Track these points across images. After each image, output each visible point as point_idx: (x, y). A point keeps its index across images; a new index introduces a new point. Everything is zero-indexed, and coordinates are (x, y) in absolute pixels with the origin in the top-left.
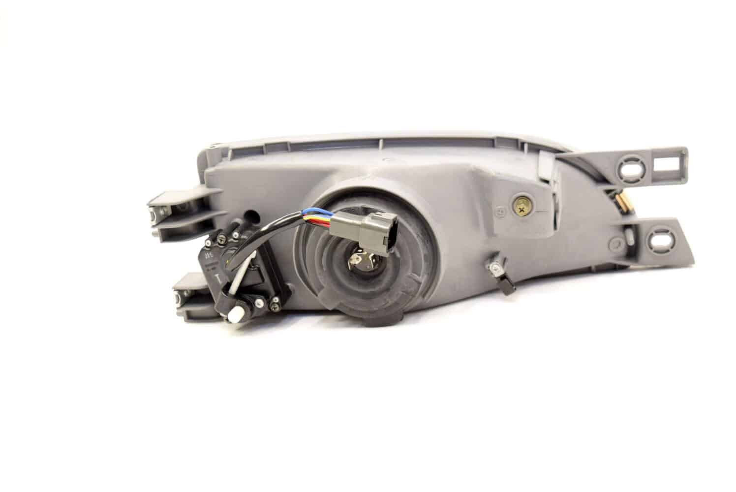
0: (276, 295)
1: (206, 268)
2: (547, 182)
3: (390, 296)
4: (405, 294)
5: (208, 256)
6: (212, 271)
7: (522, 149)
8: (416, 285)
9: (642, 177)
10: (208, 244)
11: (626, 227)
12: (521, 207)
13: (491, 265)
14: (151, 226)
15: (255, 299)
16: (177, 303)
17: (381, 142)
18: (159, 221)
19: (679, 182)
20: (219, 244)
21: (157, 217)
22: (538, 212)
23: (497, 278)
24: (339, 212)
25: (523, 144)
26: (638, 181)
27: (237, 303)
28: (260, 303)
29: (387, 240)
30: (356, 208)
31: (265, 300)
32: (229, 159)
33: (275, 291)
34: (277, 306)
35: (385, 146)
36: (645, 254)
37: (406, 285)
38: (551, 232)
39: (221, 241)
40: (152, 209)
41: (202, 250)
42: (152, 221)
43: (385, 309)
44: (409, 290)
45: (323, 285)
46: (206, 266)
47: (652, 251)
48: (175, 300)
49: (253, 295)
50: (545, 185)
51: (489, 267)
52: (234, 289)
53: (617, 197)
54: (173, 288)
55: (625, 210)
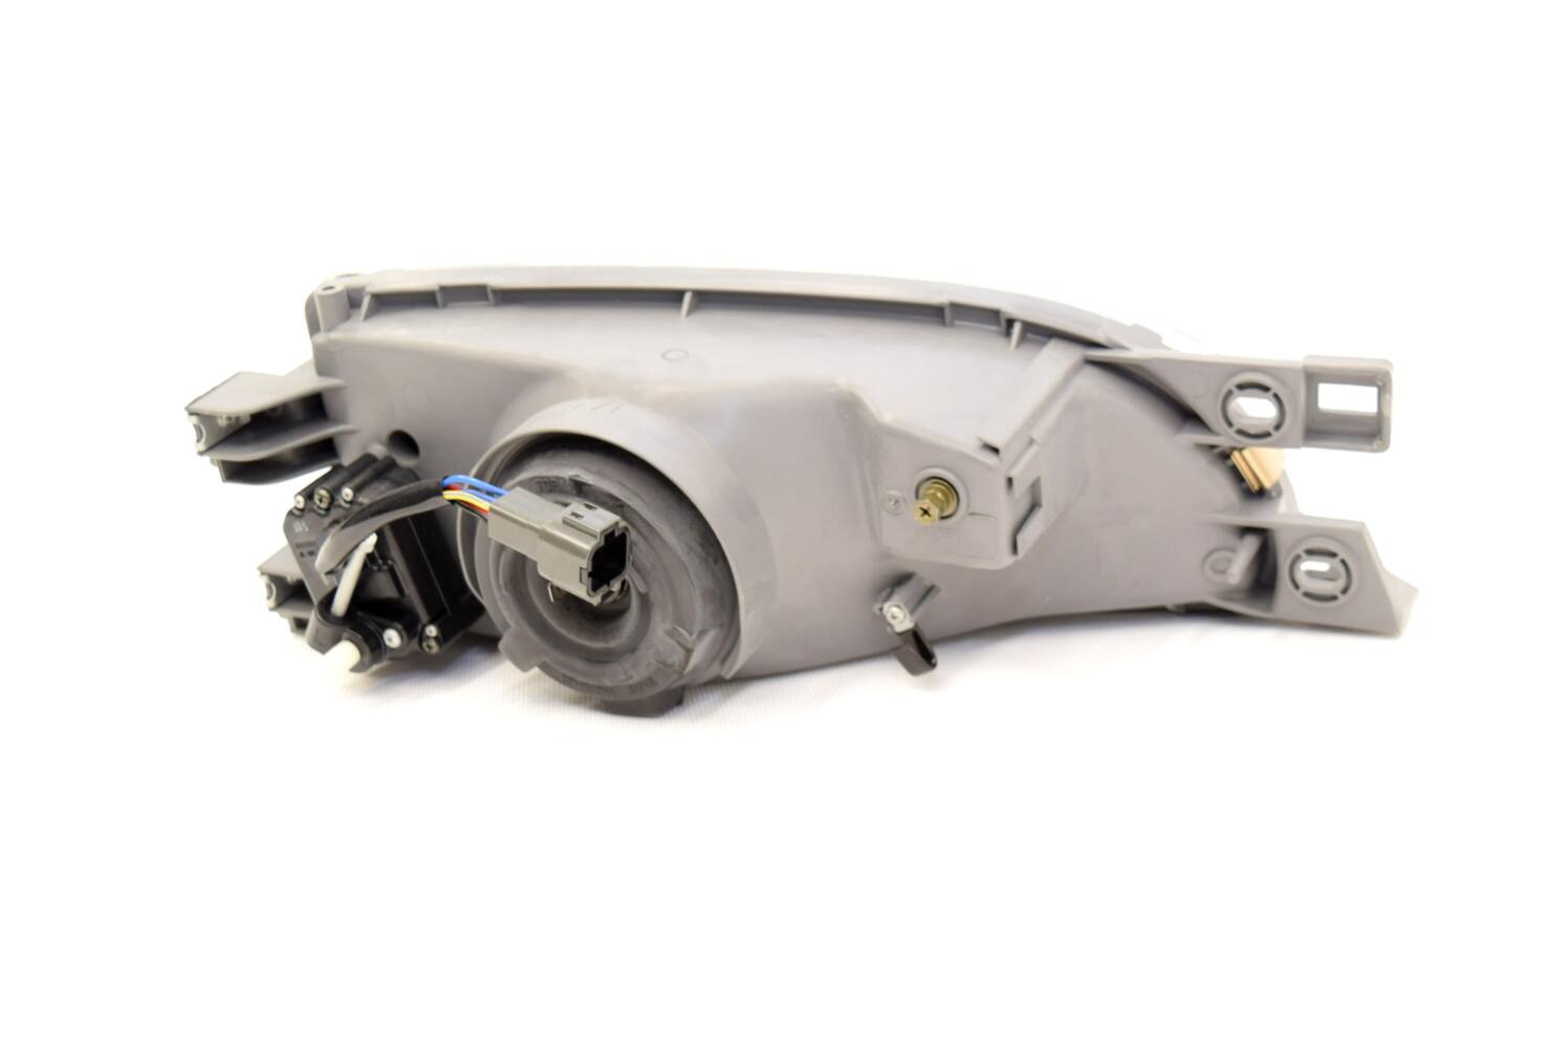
0: (431, 622)
1: (298, 551)
2: (995, 450)
3: (634, 667)
4: (661, 666)
5: (300, 527)
6: (308, 556)
7: (1008, 333)
8: (682, 652)
9: (1278, 427)
10: (298, 502)
11: (1246, 531)
12: (925, 507)
13: (886, 606)
14: (196, 451)
15: (384, 628)
16: (269, 598)
17: (687, 298)
18: (214, 441)
19: (1368, 447)
20: (319, 507)
21: (207, 433)
22: (973, 514)
23: (900, 634)
24: (518, 489)
25: (1010, 322)
26: (1267, 435)
27: (345, 635)
28: (392, 638)
29: (585, 575)
30: (559, 478)
31: (404, 634)
32: (362, 317)
33: (429, 612)
34: (433, 643)
35: (693, 309)
36: (1286, 599)
37: (661, 649)
38: (1007, 560)
39: (321, 501)
40: (194, 419)
41: (291, 513)
42: (198, 441)
43: (630, 686)
44: (670, 662)
45: (509, 622)
46: (298, 546)
47: (1298, 594)
48: (265, 591)
49: (381, 620)
50: (989, 459)
51: (881, 609)
52: (340, 604)
53: (1236, 456)
54: (260, 568)
55: (1256, 487)
